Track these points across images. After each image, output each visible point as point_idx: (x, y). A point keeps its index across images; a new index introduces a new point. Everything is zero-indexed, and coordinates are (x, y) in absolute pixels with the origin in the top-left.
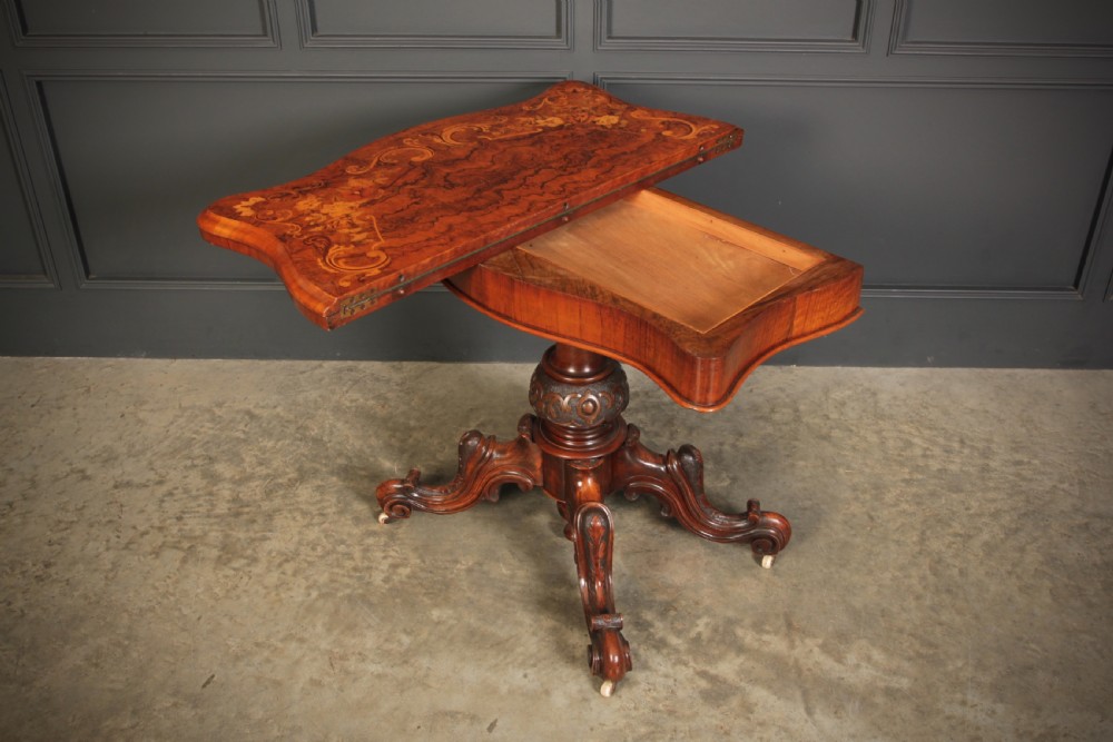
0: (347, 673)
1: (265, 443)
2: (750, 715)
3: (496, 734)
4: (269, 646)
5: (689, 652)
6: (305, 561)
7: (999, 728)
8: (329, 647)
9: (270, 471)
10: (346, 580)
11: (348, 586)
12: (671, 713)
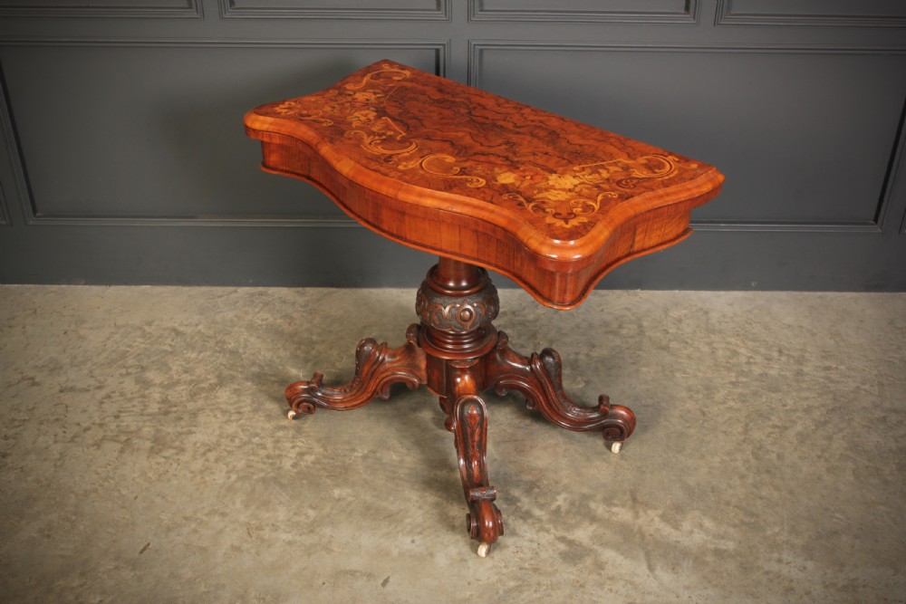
0: (263, 540)
1: (189, 355)
2: (602, 572)
3: (389, 588)
4: (196, 520)
5: (550, 521)
6: (225, 450)
7: (809, 581)
8: (246, 520)
9: (193, 378)
10: (261, 466)
11: (262, 470)
12: (536, 570)
